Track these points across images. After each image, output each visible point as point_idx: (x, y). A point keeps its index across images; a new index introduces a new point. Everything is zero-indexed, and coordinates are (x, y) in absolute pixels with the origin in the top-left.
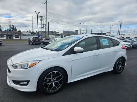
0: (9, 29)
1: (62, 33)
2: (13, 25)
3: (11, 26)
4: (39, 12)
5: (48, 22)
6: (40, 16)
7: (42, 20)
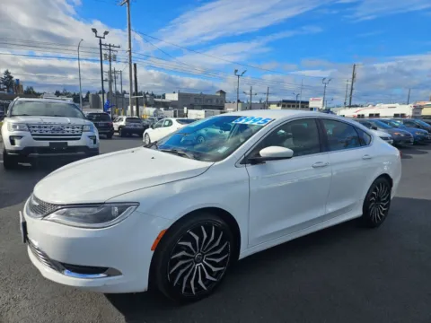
1: (177, 99)
2: (7, 73)
4: (106, 33)
5: (135, 65)
6: (105, 45)
7: (110, 57)
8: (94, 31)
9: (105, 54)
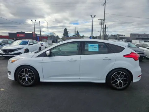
0: (74, 35)
2: (77, 31)
3: (76, 32)
4: (95, 16)
5: (106, 25)
6: (100, 20)
7: (102, 23)
8: (91, 16)
9: (100, 23)
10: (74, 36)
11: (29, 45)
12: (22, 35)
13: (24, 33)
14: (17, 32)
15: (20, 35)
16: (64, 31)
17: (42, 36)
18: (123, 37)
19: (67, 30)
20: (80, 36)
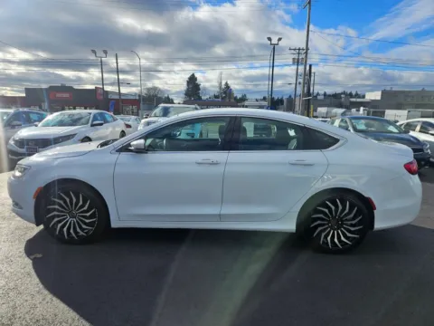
0: (216, 94)
3: (223, 86)
4: (280, 39)
5: (311, 65)
6: (295, 50)
8: (269, 39)
9: (294, 59)
10: (216, 97)
11: (92, 125)
12: (66, 95)
13: (71, 87)
14: (51, 87)
15: (58, 95)
16: (188, 83)
17: (122, 97)
18: (359, 100)
19: (196, 79)
20: (235, 98)
